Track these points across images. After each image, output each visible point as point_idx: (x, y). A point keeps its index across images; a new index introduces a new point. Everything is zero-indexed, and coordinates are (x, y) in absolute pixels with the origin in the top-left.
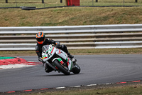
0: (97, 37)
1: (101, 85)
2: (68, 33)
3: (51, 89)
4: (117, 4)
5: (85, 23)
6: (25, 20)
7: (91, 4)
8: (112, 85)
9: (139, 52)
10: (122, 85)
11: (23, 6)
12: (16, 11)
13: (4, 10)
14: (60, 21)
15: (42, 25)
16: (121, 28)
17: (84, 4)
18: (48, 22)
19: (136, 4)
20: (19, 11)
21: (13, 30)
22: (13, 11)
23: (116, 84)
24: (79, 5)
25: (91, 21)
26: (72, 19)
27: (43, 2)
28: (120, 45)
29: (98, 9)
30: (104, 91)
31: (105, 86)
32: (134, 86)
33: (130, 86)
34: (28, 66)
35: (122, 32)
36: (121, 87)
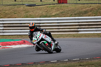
0: (80, 25)
1: (83, 60)
2: (59, 23)
3: (47, 62)
4: (93, 2)
5: (71, 16)
6: (29, 14)
7: (75, 2)
8: (90, 59)
10: (97, 59)
11: (27, 3)
12: (22, 7)
13: (13, 7)
14: (53, 14)
15: (40, 17)
16: (96, 19)
17: (71, 2)
18: (45, 15)
20: (24, 7)
21: (20, 20)
22: (20, 7)
23: (93, 59)
24: (66, 3)
25: (75, 14)
26: (62, 13)
27: (41, 1)
28: (96, 31)
29: (80, 5)
30: (85, 63)
31: (85, 60)
35: (98, 22)
36: (97, 61)
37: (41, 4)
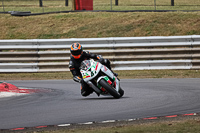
0: (116, 54)
1: (122, 122)
3: (51, 127)
4: (145, 8)
5: (100, 35)
6: (16, 31)
7: (109, 8)
8: (137, 122)
9: (175, 75)
10: (151, 121)
11: (12, 10)
12: (3, 18)
14: (65, 32)
15: (39, 37)
16: (150, 41)
17: (100, 8)
18: (48, 33)
19: (173, 8)
20: (7, 17)
23: (143, 121)
24: (91, 9)
25: (109, 32)
26: (82, 29)
27: (41, 5)
28: (150, 65)
29: (118, 14)
30: (126, 129)
31: (127, 122)
32: (168, 122)
33: (163, 122)
34: (19, 94)
35: (152, 47)
36: (150, 124)
37: (40, 11)
